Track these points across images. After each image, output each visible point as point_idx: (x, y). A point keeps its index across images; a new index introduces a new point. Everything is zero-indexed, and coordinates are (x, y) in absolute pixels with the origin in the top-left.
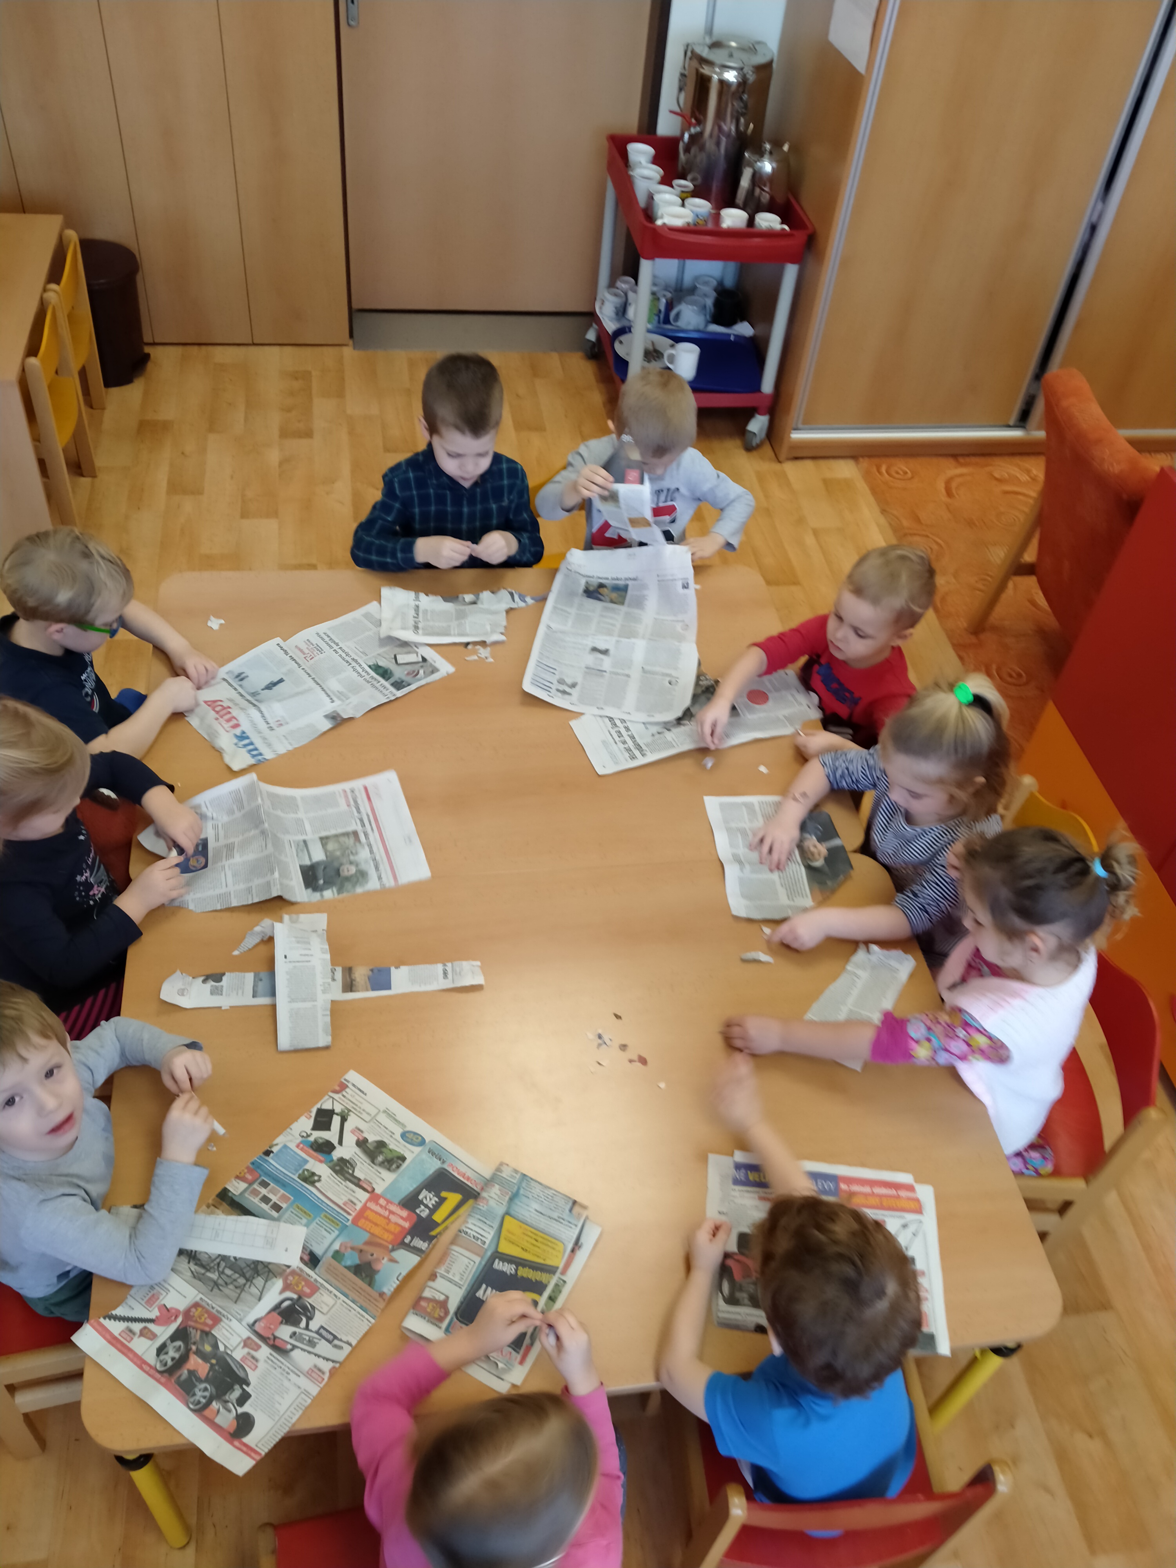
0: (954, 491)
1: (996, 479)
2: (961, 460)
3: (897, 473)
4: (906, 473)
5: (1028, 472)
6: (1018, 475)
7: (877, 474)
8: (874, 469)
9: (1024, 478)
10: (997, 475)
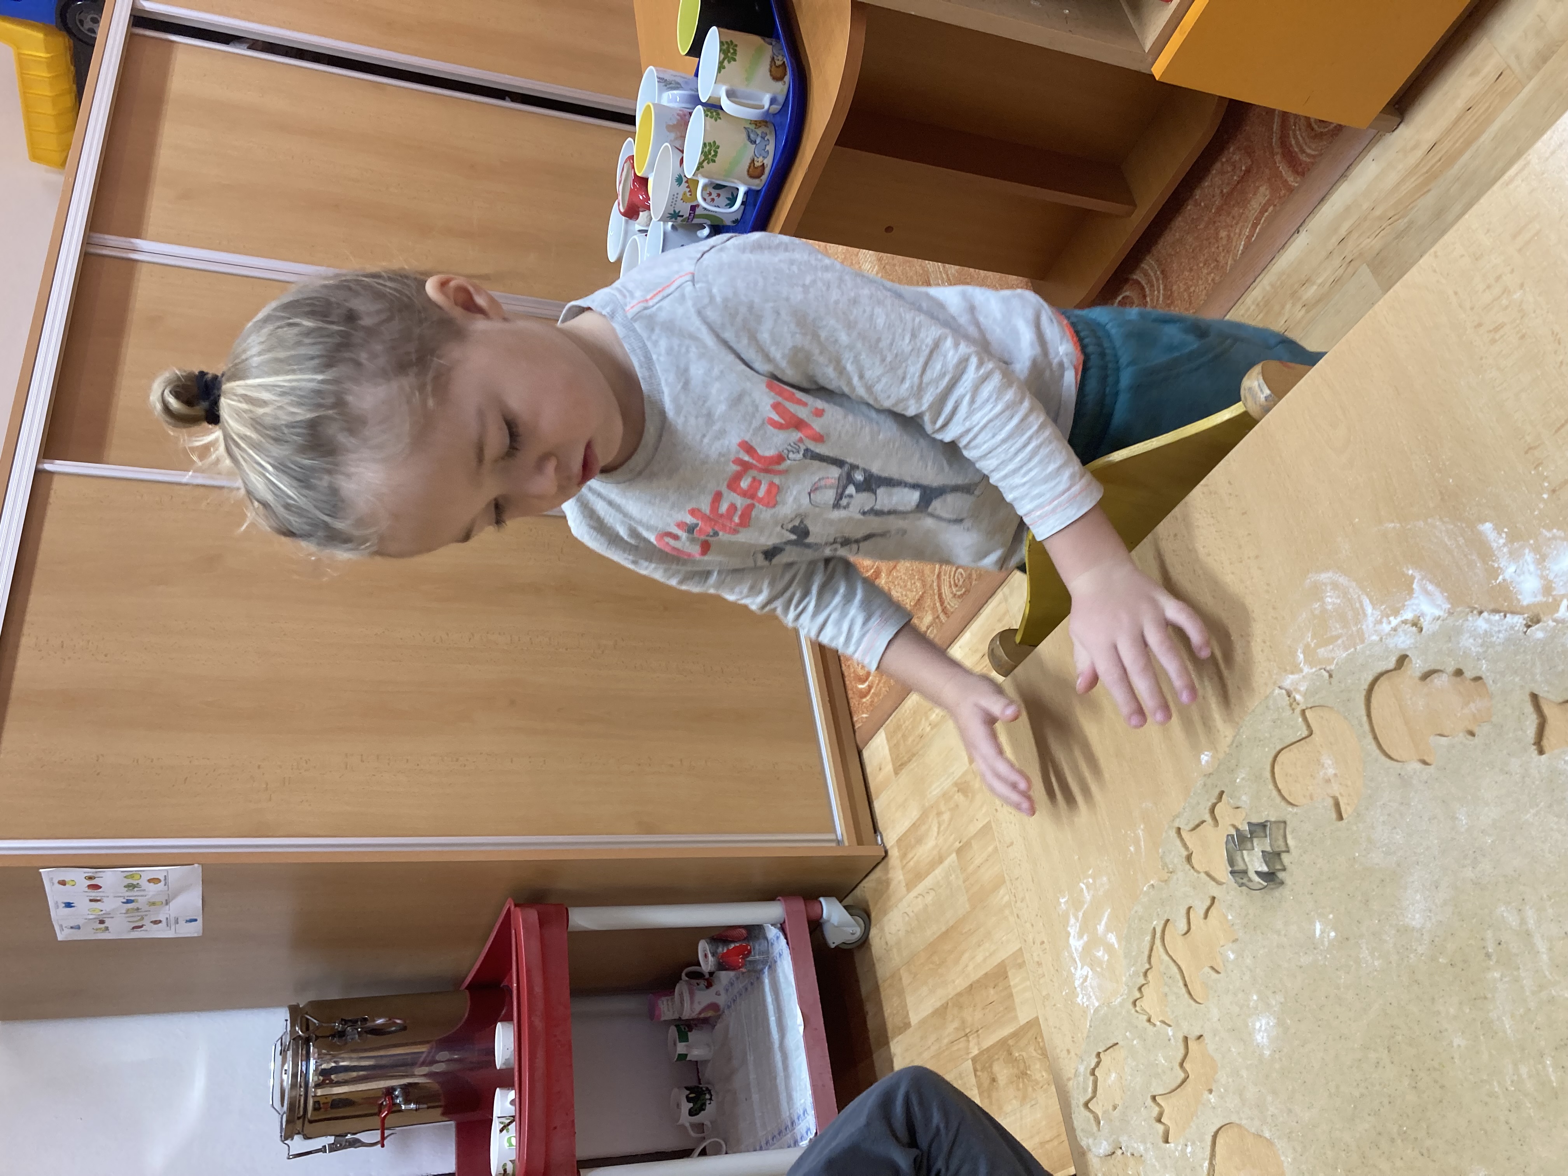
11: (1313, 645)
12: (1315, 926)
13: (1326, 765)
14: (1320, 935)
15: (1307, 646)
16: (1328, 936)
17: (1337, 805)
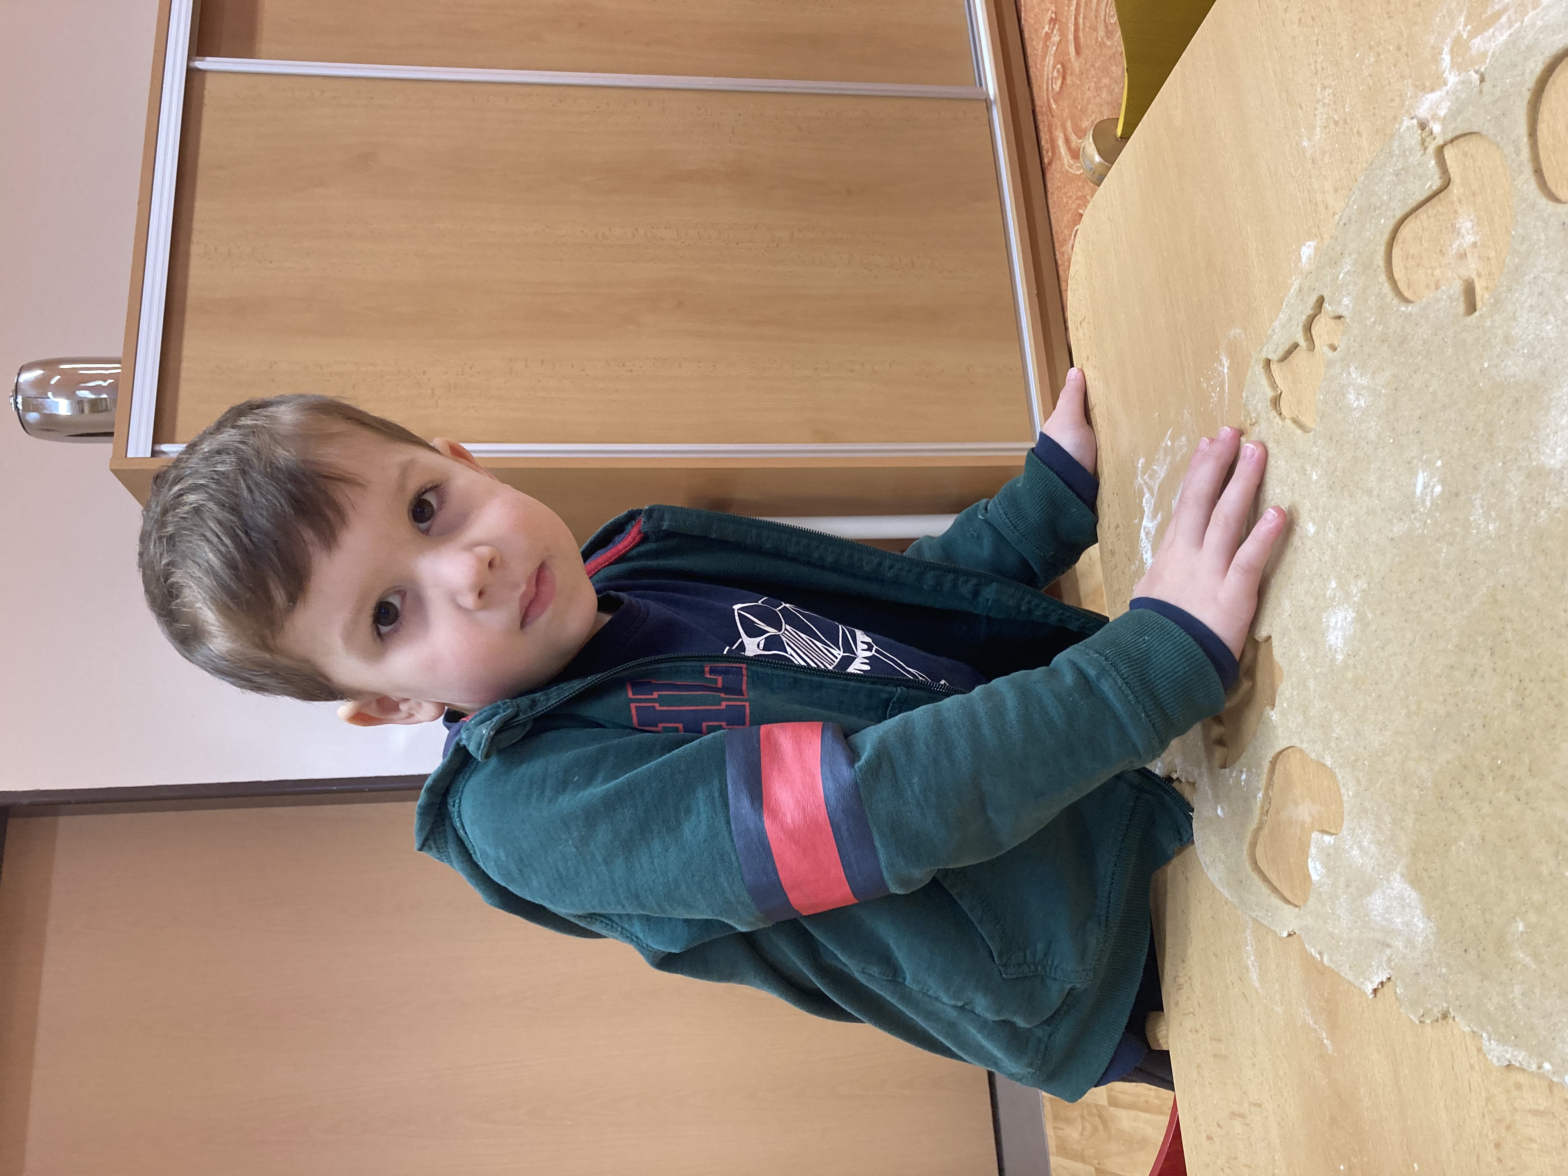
11: (1465, 36)
12: (1416, 480)
13: (1463, 231)
14: (1422, 492)
15: (1458, 39)
16: (1432, 492)
17: (1470, 292)
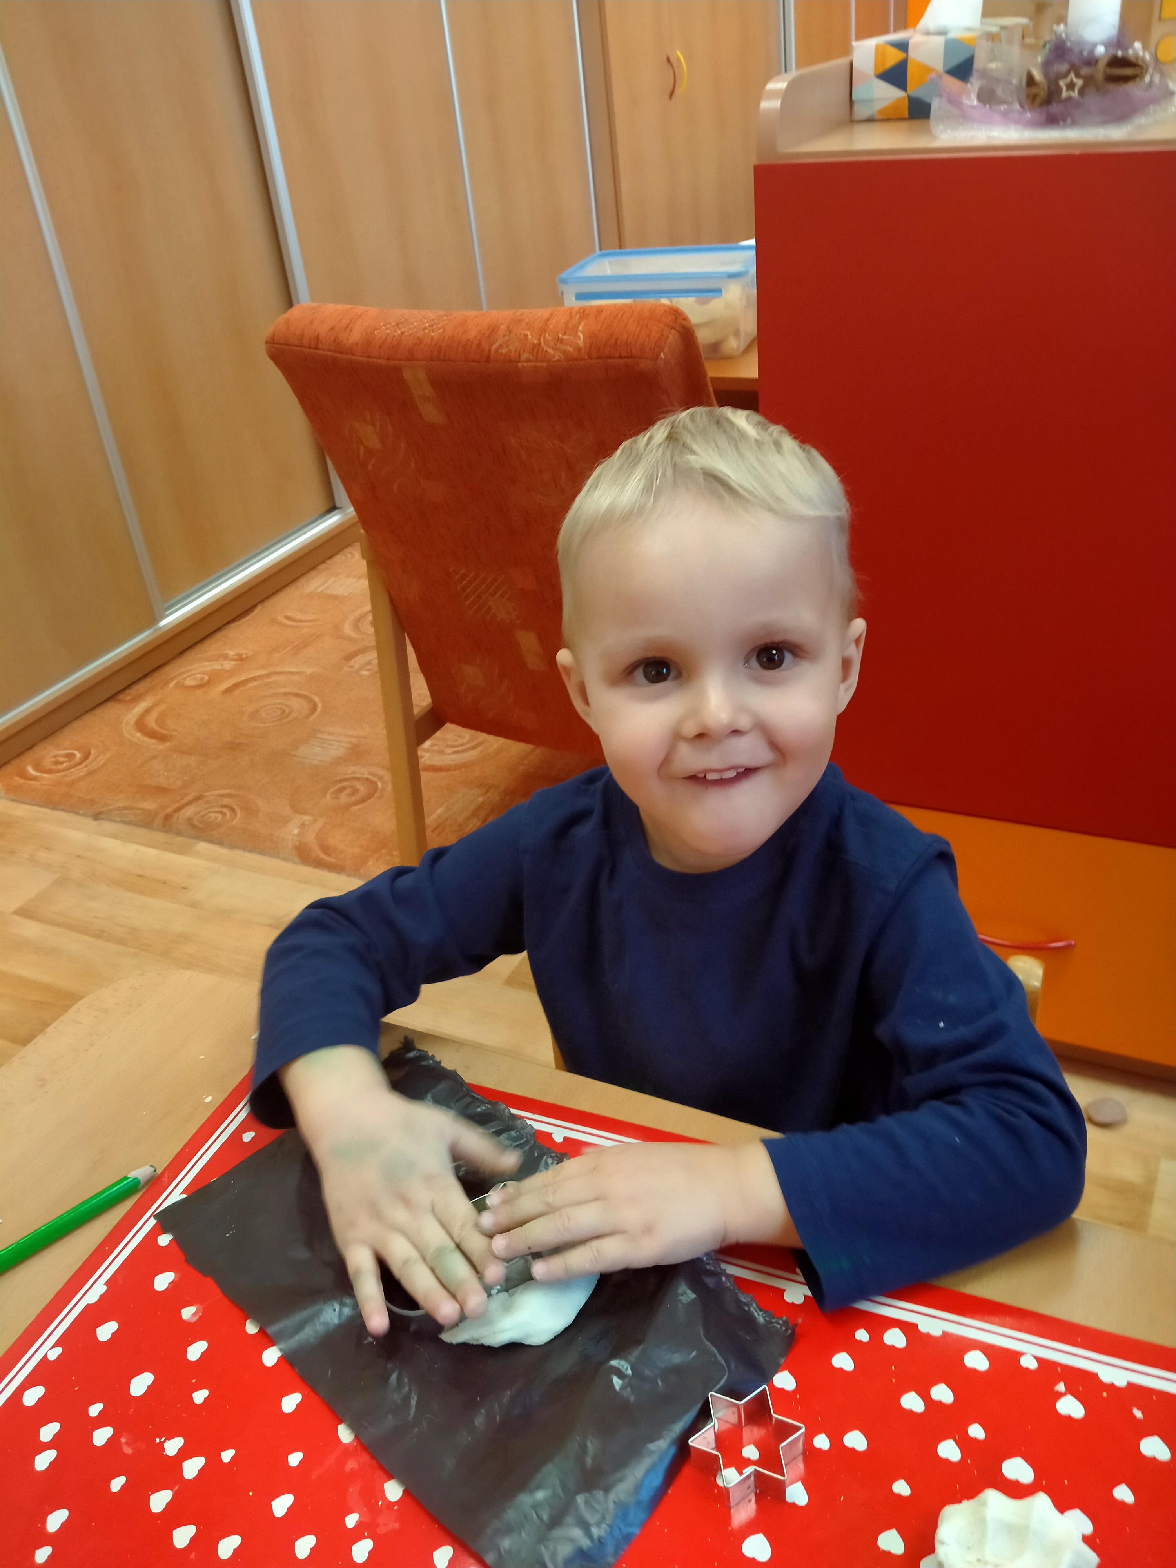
0: (165, 732)
1: (199, 686)
2: (127, 696)
3: (58, 763)
4: (70, 756)
5: (225, 657)
6: (219, 667)
7: (31, 782)
8: (18, 780)
9: (228, 665)
10: (189, 682)
